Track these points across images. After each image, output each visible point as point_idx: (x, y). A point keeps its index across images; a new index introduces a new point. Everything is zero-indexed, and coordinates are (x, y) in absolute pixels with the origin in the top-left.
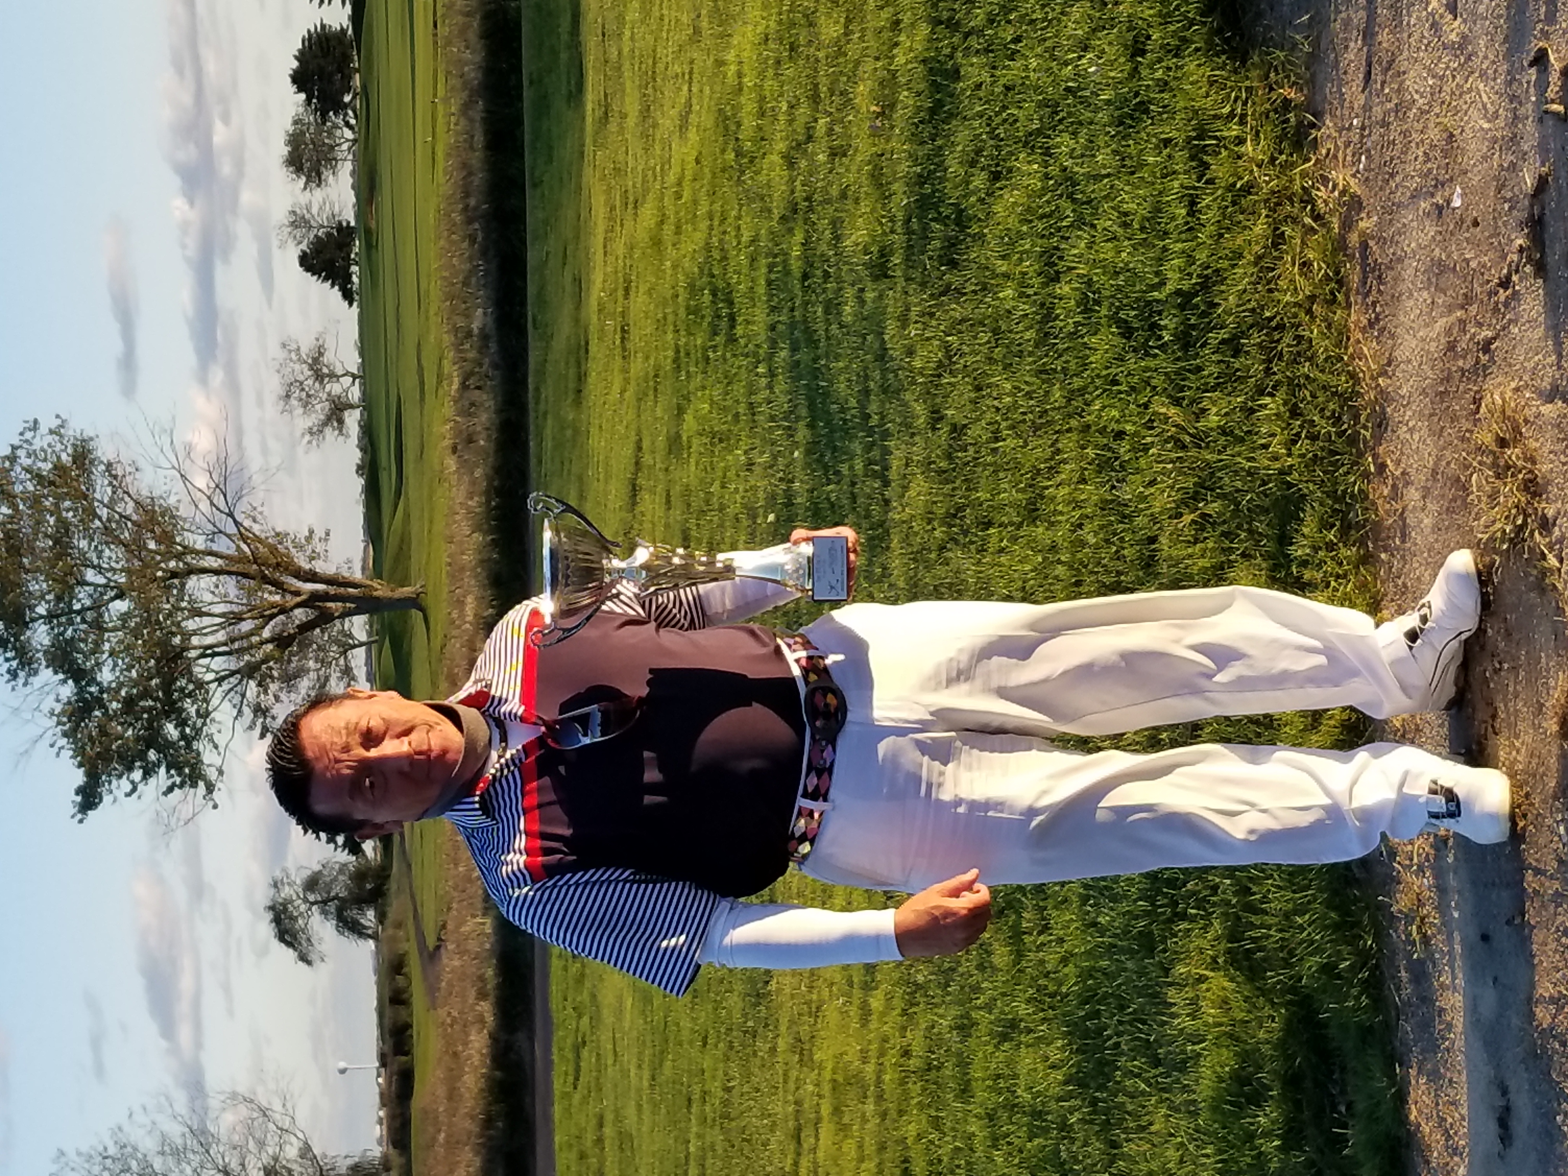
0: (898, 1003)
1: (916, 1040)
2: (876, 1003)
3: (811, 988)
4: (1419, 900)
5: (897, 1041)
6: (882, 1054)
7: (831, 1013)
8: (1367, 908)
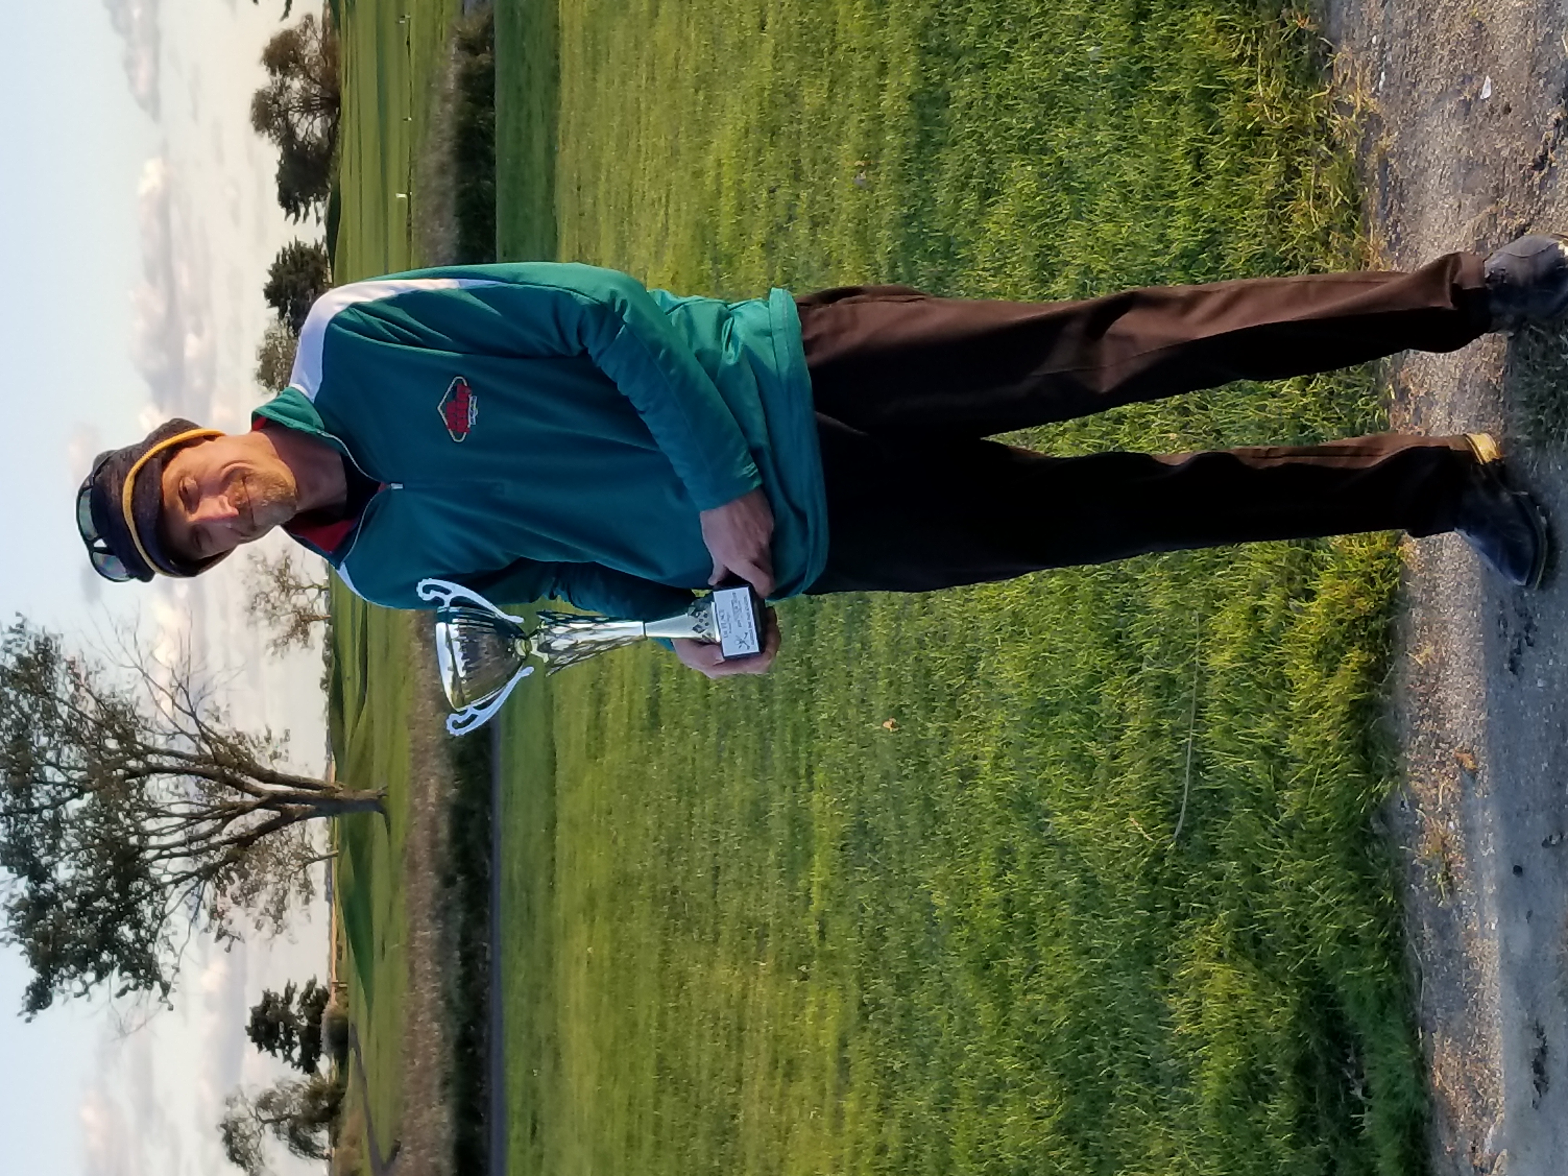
0: (873, 1099)
1: (893, 1133)
2: (850, 1105)
3: (780, 1111)
4: (1445, 846)
5: (872, 1140)
6: (857, 1154)
7: (802, 1133)
8: (1387, 864)
